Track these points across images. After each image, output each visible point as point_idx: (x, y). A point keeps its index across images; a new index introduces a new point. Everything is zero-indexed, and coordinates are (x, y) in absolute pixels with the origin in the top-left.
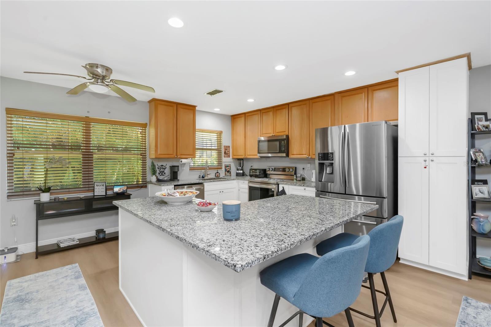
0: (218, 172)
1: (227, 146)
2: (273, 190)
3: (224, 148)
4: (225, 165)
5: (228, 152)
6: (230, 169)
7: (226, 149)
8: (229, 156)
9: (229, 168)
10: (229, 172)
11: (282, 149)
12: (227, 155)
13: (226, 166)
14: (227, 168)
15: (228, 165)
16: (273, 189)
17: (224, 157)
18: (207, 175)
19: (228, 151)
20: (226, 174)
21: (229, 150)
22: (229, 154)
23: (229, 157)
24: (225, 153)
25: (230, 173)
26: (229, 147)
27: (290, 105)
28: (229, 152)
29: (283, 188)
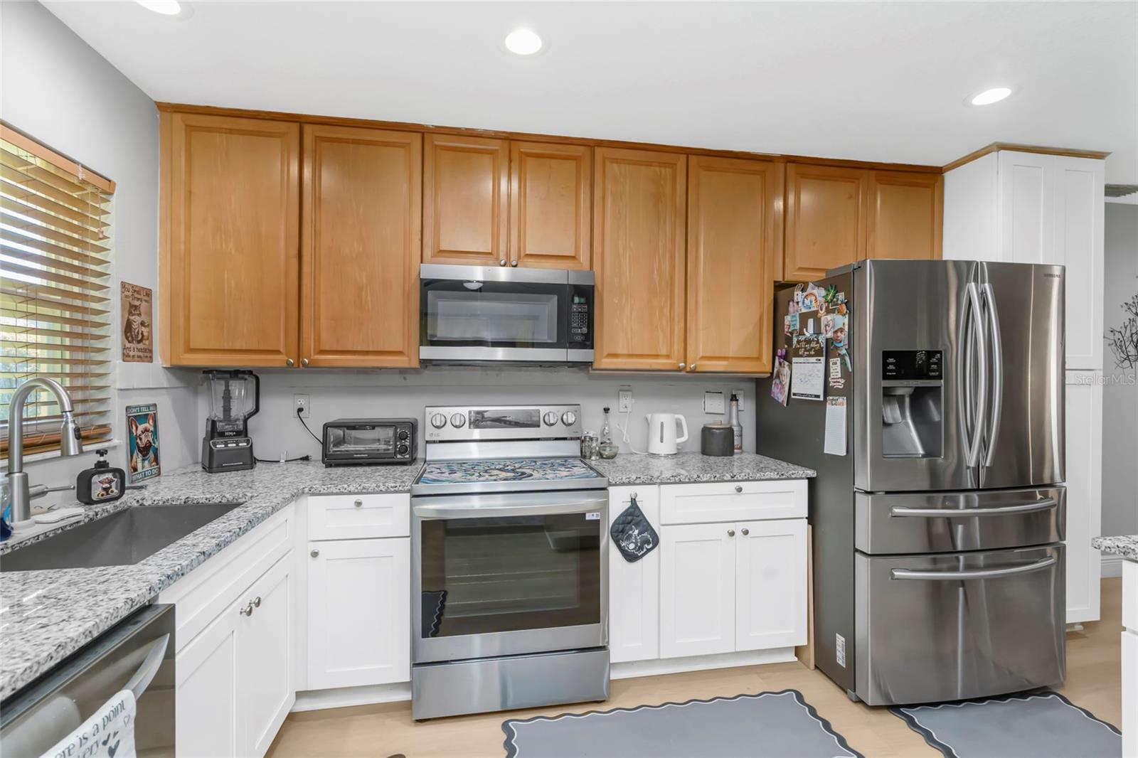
0: (102, 467)
1: (137, 291)
2: (589, 517)
3: (124, 298)
4: (128, 408)
5: (143, 324)
6: (155, 433)
7: (132, 309)
8: (147, 355)
9: (149, 425)
10: (151, 455)
11: (574, 331)
12: (141, 346)
13: (135, 418)
14: (141, 427)
15: (145, 411)
16: (589, 512)
17: (126, 357)
18: (27, 497)
19: (143, 318)
20: (135, 470)
21: (150, 314)
22: (150, 338)
23: (150, 359)
24: (128, 328)
25: (156, 460)
26: (148, 293)
27: (599, 152)
28: (149, 326)
29: (633, 501)
